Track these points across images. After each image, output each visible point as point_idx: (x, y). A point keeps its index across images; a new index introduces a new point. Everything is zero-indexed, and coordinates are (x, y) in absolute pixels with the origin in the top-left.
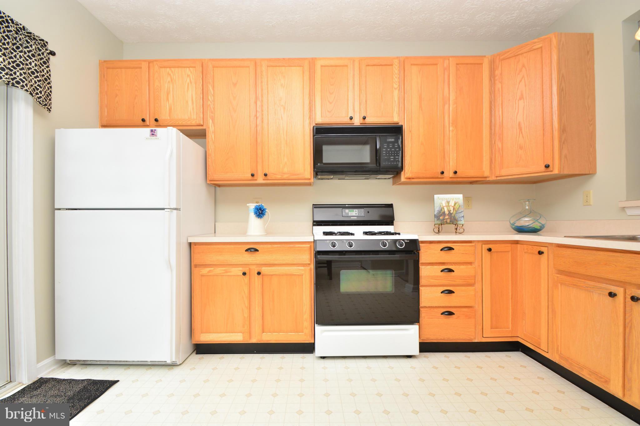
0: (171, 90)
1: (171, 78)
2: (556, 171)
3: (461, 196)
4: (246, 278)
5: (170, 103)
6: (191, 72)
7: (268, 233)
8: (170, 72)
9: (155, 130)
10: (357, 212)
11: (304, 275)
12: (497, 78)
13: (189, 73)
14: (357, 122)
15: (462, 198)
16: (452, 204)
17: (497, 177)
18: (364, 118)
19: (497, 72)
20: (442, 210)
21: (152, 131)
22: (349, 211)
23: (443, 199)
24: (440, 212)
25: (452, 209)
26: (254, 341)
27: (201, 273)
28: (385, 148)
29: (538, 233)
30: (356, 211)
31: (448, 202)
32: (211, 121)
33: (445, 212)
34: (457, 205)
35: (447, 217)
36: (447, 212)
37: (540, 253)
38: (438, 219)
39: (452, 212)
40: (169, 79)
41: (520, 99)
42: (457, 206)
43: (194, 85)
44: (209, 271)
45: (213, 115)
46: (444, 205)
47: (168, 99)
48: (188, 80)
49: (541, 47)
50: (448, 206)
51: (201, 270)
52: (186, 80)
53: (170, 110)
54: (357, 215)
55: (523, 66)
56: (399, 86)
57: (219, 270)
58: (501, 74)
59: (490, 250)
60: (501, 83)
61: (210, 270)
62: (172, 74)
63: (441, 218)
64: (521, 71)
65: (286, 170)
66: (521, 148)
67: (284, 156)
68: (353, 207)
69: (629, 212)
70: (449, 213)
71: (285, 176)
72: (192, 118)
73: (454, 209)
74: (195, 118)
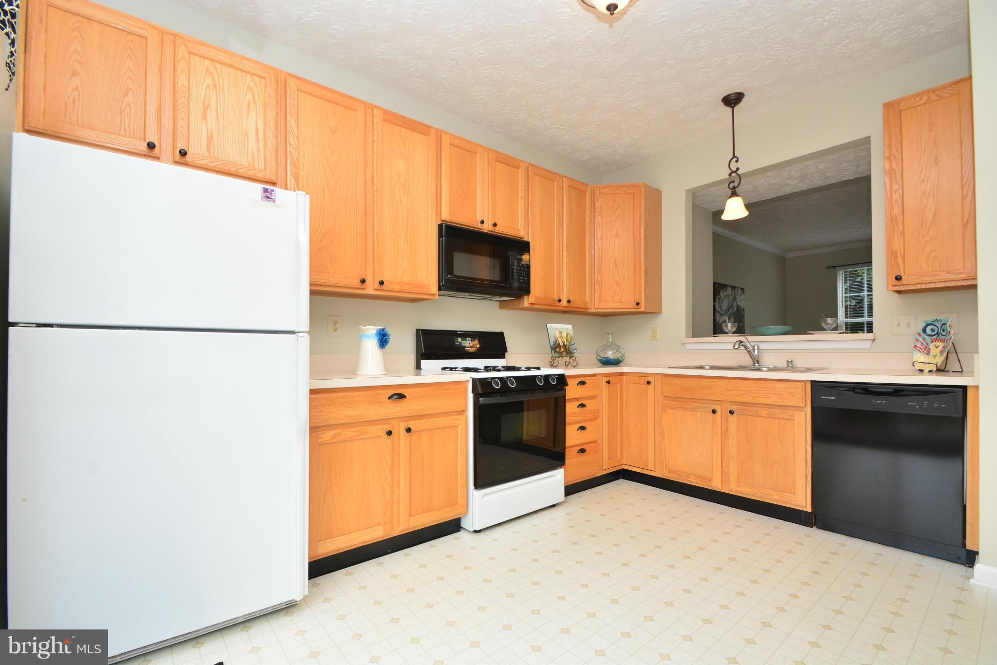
0: (213, 101)
1: (213, 79)
2: (642, 309)
3: (570, 327)
4: (390, 440)
5: (209, 125)
6: (255, 84)
8: (211, 69)
9: (272, 191)
10: (470, 342)
11: (459, 427)
12: (597, 210)
13: (252, 85)
14: (487, 228)
15: (571, 329)
16: (564, 335)
17: (595, 309)
18: (495, 225)
19: (597, 204)
20: (556, 341)
21: (266, 190)
22: (462, 340)
23: (556, 329)
24: (555, 342)
25: (565, 340)
26: (398, 532)
27: (320, 440)
28: (515, 266)
29: (619, 365)
30: (469, 340)
31: (561, 333)
32: (293, 181)
33: (559, 344)
34: (569, 336)
35: (562, 349)
36: (562, 344)
37: (649, 383)
38: (555, 351)
39: (566, 343)
40: (209, 81)
41: (616, 236)
42: (569, 338)
43: (261, 110)
44: (334, 437)
45: (297, 171)
46: (558, 336)
47: (205, 117)
48: (249, 96)
49: (634, 193)
50: (561, 337)
51: (321, 435)
52: (244, 94)
53: (210, 139)
55: (619, 206)
56: (525, 195)
57: (349, 433)
58: (601, 208)
59: (608, 382)
60: (601, 216)
61: (336, 434)
62: (216, 76)
63: (558, 350)
64: (617, 210)
65: (406, 279)
66: (617, 283)
67: (403, 257)
68: (465, 335)
69: (688, 347)
70: (564, 344)
71: (406, 288)
72: (256, 166)
73: (567, 340)
74: (263, 167)
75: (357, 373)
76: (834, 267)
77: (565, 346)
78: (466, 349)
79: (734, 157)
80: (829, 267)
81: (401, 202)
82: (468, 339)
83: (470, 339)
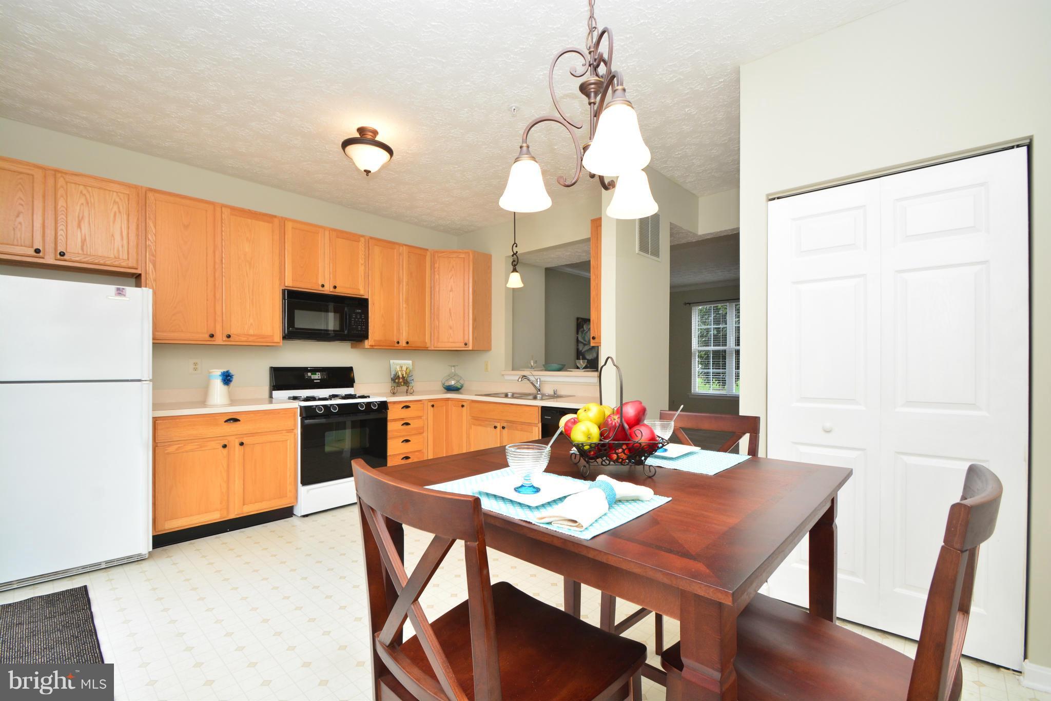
0: (86, 214)
1: (86, 199)
2: (470, 348)
3: (410, 362)
4: (225, 451)
5: (83, 232)
6: (120, 199)
7: (233, 402)
8: (85, 192)
9: (123, 289)
10: (320, 375)
11: (288, 441)
12: (436, 270)
13: (117, 200)
14: (328, 290)
15: (411, 364)
16: (404, 369)
17: (435, 347)
18: (335, 287)
19: (437, 265)
21: (118, 289)
22: (312, 374)
23: (397, 364)
24: (395, 375)
25: (404, 373)
26: (232, 516)
27: (166, 452)
28: (354, 318)
29: (459, 392)
31: (401, 367)
32: (151, 266)
33: (399, 376)
34: (408, 369)
35: (401, 380)
36: (401, 376)
37: (463, 406)
38: (395, 382)
40: (83, 200)
41: (451, 291)
42: (408, 371)
43: (125, 217)
44: (178, 449)
45: (154, 259)
46: (398, 370)
47: (79, 227)
48: (115, 208)
49: (464, 258)
50: (401, 371)
51: (167, 448)
52: (111, 207)
53: (83, 242)
54: (320, 378)
55: (453, 267)
56: (365, 261)
57: (191, 446)
58: (439, 268)
59: (433, 406)
60: (439, 275)
61: (179, 447)
62: (88, 196)
63: (397, 381)
64: (451, 270)
65: (251, 332)
66: (451, 328)
67: (250, 316)
68: (315, 370)
69: (507, 378)
70: (403, 376)
71: (251, 339)
72: (121, 257)
73: (406, 373)
74: (126, 258)
75: (206, 403)
76: (690, 304)
77: (403, 378)
78: (315, 381)
79: (515, 243)
80: (686, 304)
81: (247, 274)
82: (317, 373)
83: (319, 373)
